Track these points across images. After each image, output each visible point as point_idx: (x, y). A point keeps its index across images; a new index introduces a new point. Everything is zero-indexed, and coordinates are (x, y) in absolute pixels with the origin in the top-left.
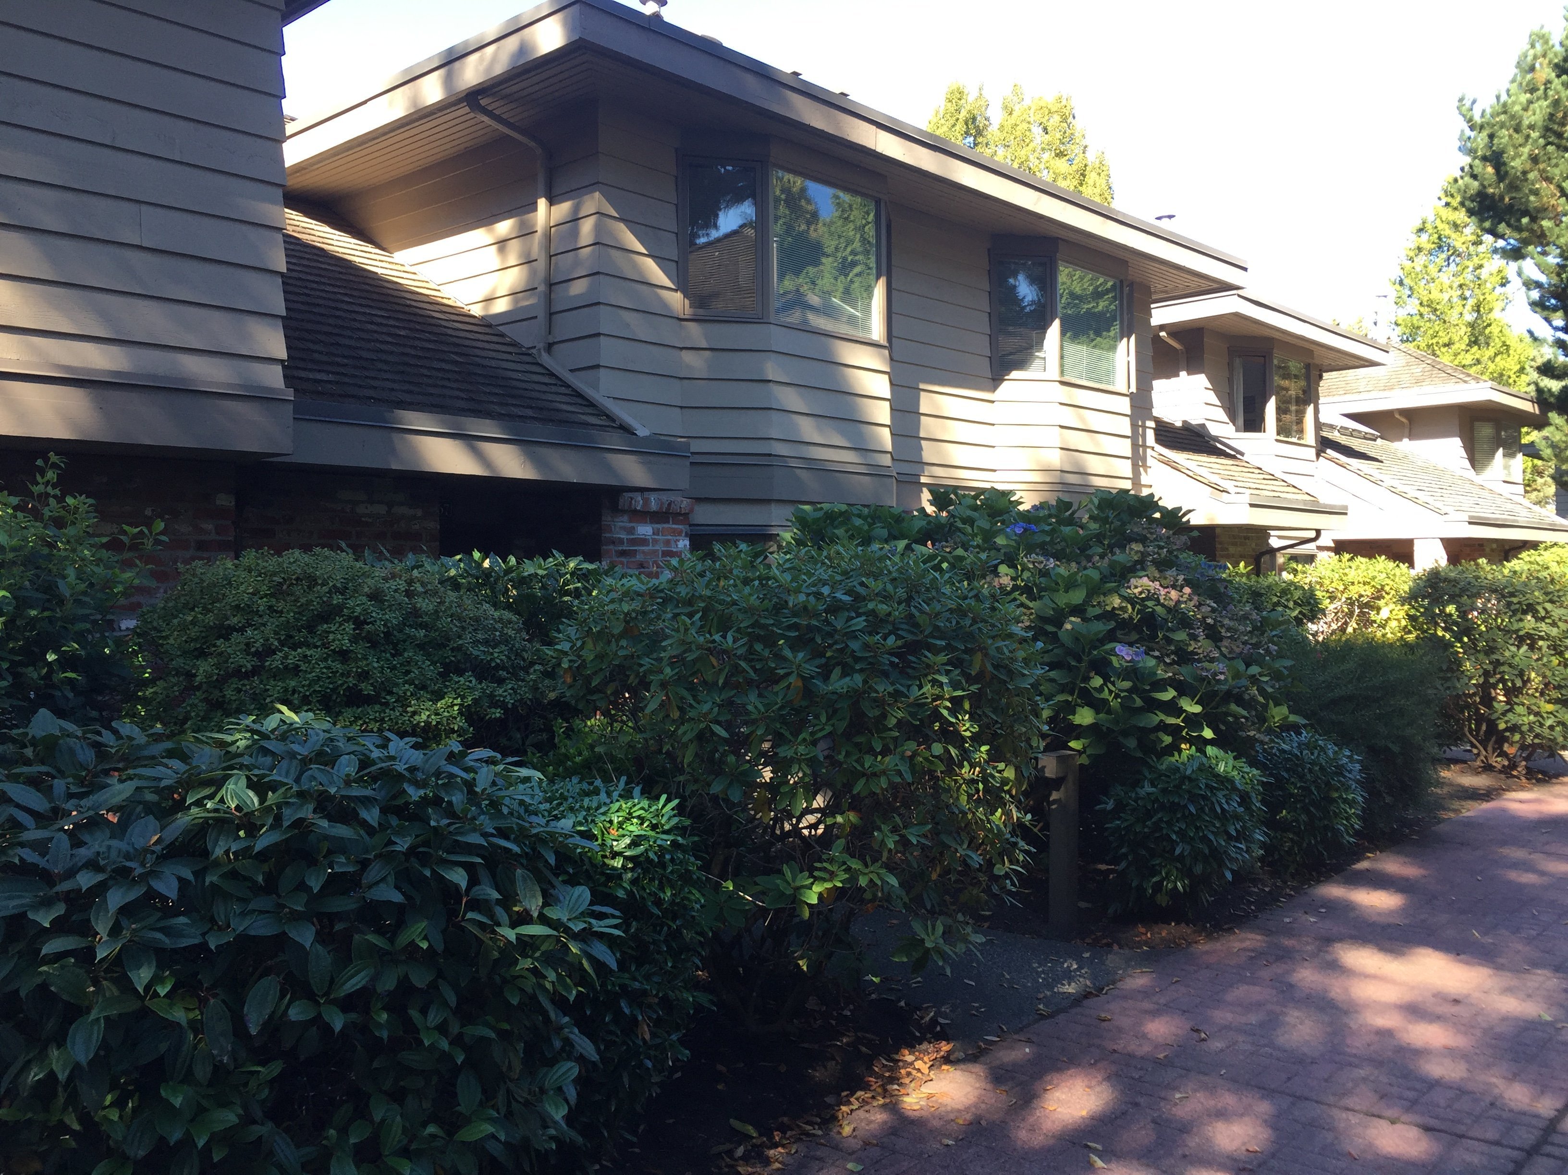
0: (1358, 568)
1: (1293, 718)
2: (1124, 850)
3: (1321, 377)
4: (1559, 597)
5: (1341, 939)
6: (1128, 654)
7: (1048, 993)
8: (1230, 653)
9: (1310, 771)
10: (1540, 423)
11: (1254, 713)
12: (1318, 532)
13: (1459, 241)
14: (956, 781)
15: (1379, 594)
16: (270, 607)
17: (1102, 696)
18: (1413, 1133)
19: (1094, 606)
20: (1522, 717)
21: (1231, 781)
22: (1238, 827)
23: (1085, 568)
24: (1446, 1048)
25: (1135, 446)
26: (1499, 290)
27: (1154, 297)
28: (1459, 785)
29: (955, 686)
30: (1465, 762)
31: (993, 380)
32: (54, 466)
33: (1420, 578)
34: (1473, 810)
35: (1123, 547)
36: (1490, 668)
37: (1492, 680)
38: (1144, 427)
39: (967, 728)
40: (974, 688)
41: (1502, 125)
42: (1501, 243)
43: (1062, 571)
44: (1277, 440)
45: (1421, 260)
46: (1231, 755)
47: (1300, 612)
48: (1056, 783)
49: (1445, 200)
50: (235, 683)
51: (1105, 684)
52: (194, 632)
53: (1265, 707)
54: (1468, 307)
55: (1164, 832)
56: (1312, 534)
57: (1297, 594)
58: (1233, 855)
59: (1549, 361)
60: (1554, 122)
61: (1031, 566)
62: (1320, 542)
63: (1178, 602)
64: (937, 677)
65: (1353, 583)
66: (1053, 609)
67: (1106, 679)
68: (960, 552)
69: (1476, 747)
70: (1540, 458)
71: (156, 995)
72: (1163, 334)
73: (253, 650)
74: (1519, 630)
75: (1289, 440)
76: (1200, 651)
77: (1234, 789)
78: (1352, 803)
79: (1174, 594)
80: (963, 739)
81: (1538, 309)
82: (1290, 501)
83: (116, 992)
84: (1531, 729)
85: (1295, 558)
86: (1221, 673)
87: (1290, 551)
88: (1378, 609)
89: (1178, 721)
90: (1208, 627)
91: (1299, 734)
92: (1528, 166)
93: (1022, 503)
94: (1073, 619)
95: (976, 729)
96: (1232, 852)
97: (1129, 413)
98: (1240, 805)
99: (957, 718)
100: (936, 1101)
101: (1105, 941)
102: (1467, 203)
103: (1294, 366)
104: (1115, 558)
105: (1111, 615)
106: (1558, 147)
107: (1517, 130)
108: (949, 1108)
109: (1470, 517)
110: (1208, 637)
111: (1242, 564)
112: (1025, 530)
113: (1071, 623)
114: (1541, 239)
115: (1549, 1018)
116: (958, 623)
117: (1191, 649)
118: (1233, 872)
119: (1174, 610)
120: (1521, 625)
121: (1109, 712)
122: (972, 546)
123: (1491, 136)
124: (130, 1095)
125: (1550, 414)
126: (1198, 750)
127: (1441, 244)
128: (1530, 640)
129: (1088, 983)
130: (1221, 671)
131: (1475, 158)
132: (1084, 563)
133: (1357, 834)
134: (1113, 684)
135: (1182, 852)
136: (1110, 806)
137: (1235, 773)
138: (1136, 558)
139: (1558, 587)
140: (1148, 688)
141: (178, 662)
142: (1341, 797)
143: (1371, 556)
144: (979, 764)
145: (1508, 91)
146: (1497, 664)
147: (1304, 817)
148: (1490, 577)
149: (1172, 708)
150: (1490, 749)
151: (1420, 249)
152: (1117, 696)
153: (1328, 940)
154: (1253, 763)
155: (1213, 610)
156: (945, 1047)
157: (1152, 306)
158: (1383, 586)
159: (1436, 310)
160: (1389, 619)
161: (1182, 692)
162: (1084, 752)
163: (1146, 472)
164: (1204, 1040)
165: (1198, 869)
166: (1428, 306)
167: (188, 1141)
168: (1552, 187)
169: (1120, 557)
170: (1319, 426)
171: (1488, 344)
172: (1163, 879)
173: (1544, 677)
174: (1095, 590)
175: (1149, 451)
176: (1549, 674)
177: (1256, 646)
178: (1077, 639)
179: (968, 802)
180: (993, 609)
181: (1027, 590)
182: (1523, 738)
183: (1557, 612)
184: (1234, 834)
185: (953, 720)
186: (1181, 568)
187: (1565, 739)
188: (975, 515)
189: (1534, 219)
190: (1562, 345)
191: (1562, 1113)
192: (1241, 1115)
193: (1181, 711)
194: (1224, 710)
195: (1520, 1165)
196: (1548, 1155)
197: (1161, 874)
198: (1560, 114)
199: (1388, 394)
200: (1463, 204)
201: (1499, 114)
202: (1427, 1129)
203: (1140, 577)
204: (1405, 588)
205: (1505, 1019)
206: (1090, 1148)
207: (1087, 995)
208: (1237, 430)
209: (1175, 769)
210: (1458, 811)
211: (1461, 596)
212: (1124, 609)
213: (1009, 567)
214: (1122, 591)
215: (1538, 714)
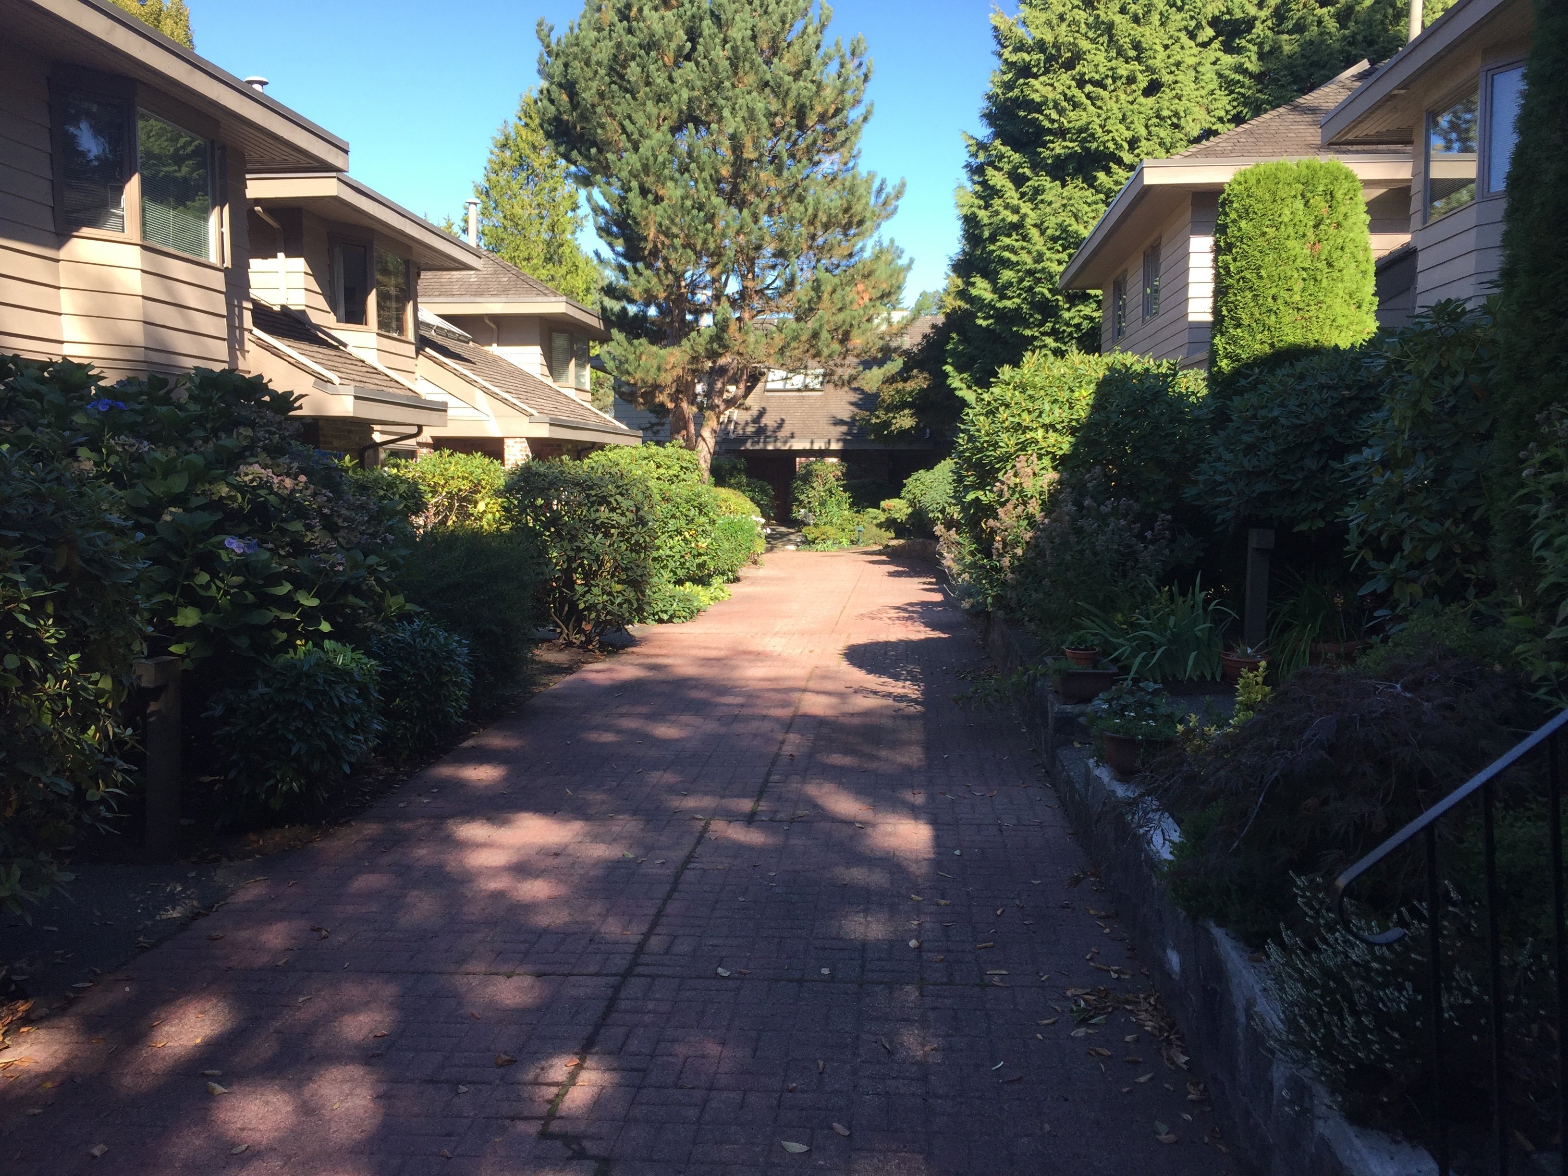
0: (457, 463)
1: (409, 607)
2: (234, 757)
3: (419, 275)
4: (627, 490)
5: (453, 816)
6: (239, 547)
7: (149, 923)
8: (347, 543)
9: (423, 658)
10: (605, 339)
11: (371, 603)
12: (420, 428)
13: (539, 161)
14: (37, 698)
15: (476, 488)
17: (209, 594)
18: (527, 981)
19: (198, 495)
20: (597, 597)
21: (349, 673)
22: (357, 720)
23: (186, 453)
24: (550, 898)
25: (231, 327)
26: (570, 214)
27: (249, 166)
28: (547, 662)
29: (35, 585)
30: (550, 641)
31: (58, 234)
33: (513, 473)
34: (558, 683)
35: (229, 433)
36: (572, 554)
37: (574, 566)
38: (241, 308)
39: (51, 634)
40: (59, 587)
41: (575, 58)
42: (573, 168)
43: (159, 455)
44: (378, 334)
45: (504, 175)
46: (349, 647)
47: (406, 506)
48: (154, 693)
49: (524, 120)
51: (212, 580)
53: (382, 596)
54: (545, 226)
55: (280, 732)
56: (414, 430)
57: (403, 488)
58: (351, 747)
59: (611, 284)
60: (617, 64)
61: (120, 449)
62: (420, 439)
63: (293, 491)
64: (9, 575)
65: (453, 478)
66: (148, 498)
67: (214, 575)
68: (25, 431)
69: (560, 627)
70: (604, 370)
72: (258, 208)
74: (596, 520)
75: (390, 335)
76: (316, 542)
77: (353, 681)
78: (459, 685)
79: (288, 482)
80: (48, 648)
81: (603, 234)
82: (394, 395)
84: (604, 607)
85: (395, 454)
86: (340, 564)
87: (391, 446)
88: (476, 503)
89: (294, 616)
90: (324, 517)
91: (411, 622)
92: (596, 100)
93: (103, 378)
94: (173, 509)
95: (62, 635)
96: (350, 744)
97: (224, 290)
98: (358, 696)
99: (38, 623)
100: (15, 1070)
101: (213, 856)
102: (545, 126)
103: (392, 260)
104: (220, 442)
105: (219, 504)
106: (620, 87)
107: (587, 63)
108: (33, 1073)
109: (551, 419)
110: (324, 528)
111: (347, 458)
112: (111, 408)
113: (171, 513)
114: (606, 169)
115: (631, 856)
116: (35, 510)
117: (307, 540)
118: (351, 765)
119: (288, 499)
120: (598, 515)
121: (217, 610)
122: (42, 425)
123: (566, 65)
125: (612, 331)
126: (315, 645)
127: (522, 163)
128: (603, 528)
129: (195, 903)
130: (339, 562)
131: (552, 83)
132: (184, 447)
133: (464, 714)
134: (222, 580)
135: (299, 751)
136: (219, 711)
137: (354, 665)
138: (245, 443)
139: (626, 481)
140: (261, 582)
142: (451, 680)
143: (468, 453)
144: (67, 676)
145: (580, 25)
146: (579, 550)
147: (417, 704)
148: (572, 472)
149: (288, 602)
150: (571, 627)
151: (503, 164)
152: (226, 593)
153: (441, 818)
154: (370, 654)
155: (329, 500)
156: (22, 1007)
157: (247, 176)
158: (480, 481)
159: (517, 224)
160: (485, 511)
161: (297, 587)
162: (188, 656)
163: (244, 357)
164: (325, 938)
165: (316, 767)
166: (511, 220)
168: (615, 123)
169: (226, 441)
170: (418, 324)
171: (560, 262)
172: (278, 782)
173: (615, 559)
174: (198, 477)
175: (246, 334)
176: (619, 557)
177: (374, 535)
178: (179, 532)
179: (53, 722)
180: (81, 495)
181: (115, 477)
182: (598, 616)
183: (626, 503)
184: (353, 726)
185: (34, 626)
186: (294, 457)
187: (631, 614)
188: (43, 389)
189: (600, 151)
190: (622, 269)
191: (647, 936)
192: (367, 1004)
193: (298, 605)
194: (342, 602)
195: (617, 989)
196: (639, 975)
197: (275, 777)
198: (622, 57)
199: (479, 299)
200: (541, 126)
201: (572, 45)
202: (539, 975)
203: (251, 464)
204: (501, 483)
205: (598, 863)
206: (207, 1076)
207: (195, 916)
208: (338, 321)
209: (292, 666)
210: (546, 685)
211: (549, 489)
212: (233, 499)
213: (92, 450)
214: (231, 479)
215: (610, 594)
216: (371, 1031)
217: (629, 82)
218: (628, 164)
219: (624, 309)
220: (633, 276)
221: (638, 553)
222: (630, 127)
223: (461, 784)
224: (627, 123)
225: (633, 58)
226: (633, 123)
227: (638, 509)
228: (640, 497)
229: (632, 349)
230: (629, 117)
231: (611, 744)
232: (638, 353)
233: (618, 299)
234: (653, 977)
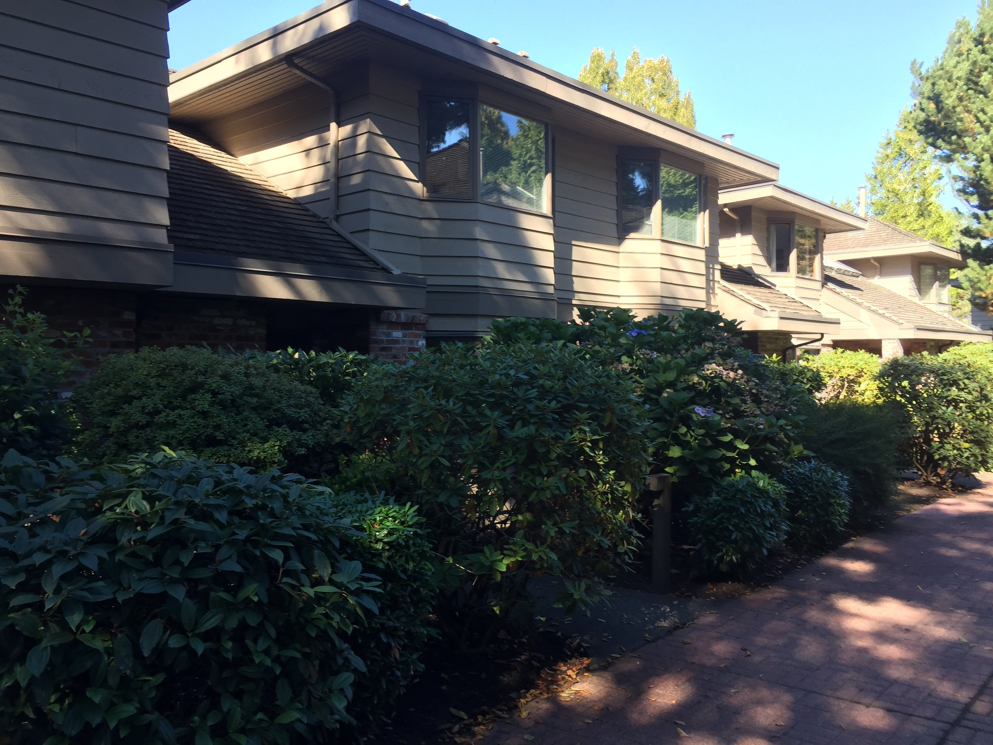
0: (847, 357)
1: (806, 452)
2: (700, 536)
3: (825, 237)
4: (973, 375)
5: (835, 592)
6: (703, 412)
7: (651, 627)
8: (767, 411)
9: (817, 486)
10: (962, 266)
11: (781, 449)
12: (822, 335)
13: (914, 150)
14: (594, 493)
15: (860, 374)
16: (158, 384)
17: (686, 439)
18: (880, 713)
19: (681, 382)
20: (949, 451)
21: (767, 492)
22: (771, 521)
23: (676, 358)
24: (900, 659)
25: (708, 281)
26: (936, 182)
27: (721, 186)
28: (909, 495)
29: (594, 433)
30: (913, 480)
31: (619, 238)
32: (20, 293)
33: (886, 364)
34: (919, 510)
35: (700, 345)
36: (929, 420)
37: (931, 428)
38: (713, 269)
39: (601, 459)
40: (606, 434)
41: (940, 77)
42: (939, 152)
43: (662, 359)
44: (796, 277)
45: (887, 165)
46: (767, 476)
47: (811, 386)
48: (657, 494)
49: (904, 125)
50: (135, 432)
51: (688, 431)
52: (109, 399)
53: (789, 445)
54: (917, 193)
55: (725, 525)
56: (819, 336)
57: (809, 374)
58: (768, 539)
59: (968, 227)
60: (973, 75)
61: (642, 357)
62: (823, 341)
63: (735, 379)
64: (582, 427)
65: (844, 367)
66: (656, 384)
67: (689, 428)
68: (597, 348)
69: (920, 471)
70: (962, 288)
71: (83, 632)
72: (726, 210)
73: (147, 411)
74: (948, 396)
75: (805, 277)
76: (748, 410)
77: (770, 497)
78: (842, 506)
79: (732, 374)
80: (599, 466)
81: (961, 194)
82: (806, 315)
83: (58, 630)
84: (955, 459)
85: (807, 351)
86: (762, 424)
87: (804, 347)
88: (860, 384)
89: (734, 455)
90: (753, 395)
91: (810, 462)
92: (956, 103)
93: (636, 317)
94: (668, 390)
95: (607, 460)
96: (768, 537)
97: (704, 260)
98: (772, 507)
99: (595, 453)
100: (581, 696)
101: (687, 594)
102: (918, 126)
103: (808, 230)
104: (695, 351)
105: (692, 387)
106: (975, 91)
107: (950, 80)
108: (589, 700)
109: (917, 326)
110: (753, 401)
111: (775, 355)
112: (639, 334)
113: (667, 392)
114: (964, 149)
115: (965, 641)
116: (596, 393)
117: (742, 409)
118: (767, 549)
119: (732, 384)
120: (949, 393)
121: (691, 449)
122: (605, 344)
123: (934, 84)
124: (66, 695)
125: (968, 261)
126: (746, 473)
127: (901, 154)
128: (955, 403)
129: (676, 620)
130: (761, 423)
131: (923, 98)
132: (675, 354)
133: (846, 525)
134: (693, 431)
135: (736, 537)
136: (691, 508)
137: (770, 487)
138: (708, 351)
139: (972, 370)
140: (715, 433)
141: (99, 419)
142: (835, 502)
143: (855, 350)
144: (608, 482)
145: (944, 56)
146: (934, 418)
147: (812, 515)
148: (929, 363)
149: (730, 446)
150: (929, 471)
151: (887, 157)
152: (696, 439)
153: (827, 592)
154: (781, 481)
155: (757, 384)
156: (586, 661)
157: (719, 192)
158: (862, 369)
159: (897, 195)
160: (866, 390)
161: (736, 436)
162: (675, 474)
163: (714, 297)
164: (749, 656)
165: (746, 548)
166: (893, 192)
167: (103, 725)
168: (971, 116)
169: (698, 350)
170: (823, 268)
171: (930, 216)
172: (724, 554)
173: (963, 426)
174: (683, 371)
175: (716, 284)
176: (966, 424)
177: (783, 407)
178: (671, 403)
179: (602, 507)
180: (618, 384)
181: (639, 372)
182: (950, 464)
183: (972, 385)
184: (769, 526)
185: (593, 455)
186: (736, 358)
187: (976, 465)
188: (606, 324)
189: (959, 137)
190: (976, 217)
191: (973, 700)
192: (773, 703)
193: (736, 448)
194: (763, 447)
195: (947, 733)
196: (965, 727)
197: (722, 551)
198: (977, 70)
199: (865, 249)
200: (915, 127)
201: (938, 70)
202: (889, 710)
203: (711, 364)
204: (876, 370)
205: (937, 641)
206: (677, 723)
207: (676, 628)
208: (772, 271)
209: (732, 485)
210: (909, 511)
211: (911, 375)
212: (700, 384)
213: (628, 357)
214: (700, 373)
215: (959, 449)
216: (774, 721)
217: (982, 86)
218: (981, 142)
219: (978, 244)
220: (984, 221)
221: (982, 420)
222: (982, 117)
223: (841, 571)
224: (980, 115)
225: (986, 69)
226: (985, 113)
227: (982, 389)
228: (984, 380)
229: (984, 272)
230: (983, 111)
231: (956, 558)
232: (988, 274)
233: (974, 237)
234: (976, 730)
